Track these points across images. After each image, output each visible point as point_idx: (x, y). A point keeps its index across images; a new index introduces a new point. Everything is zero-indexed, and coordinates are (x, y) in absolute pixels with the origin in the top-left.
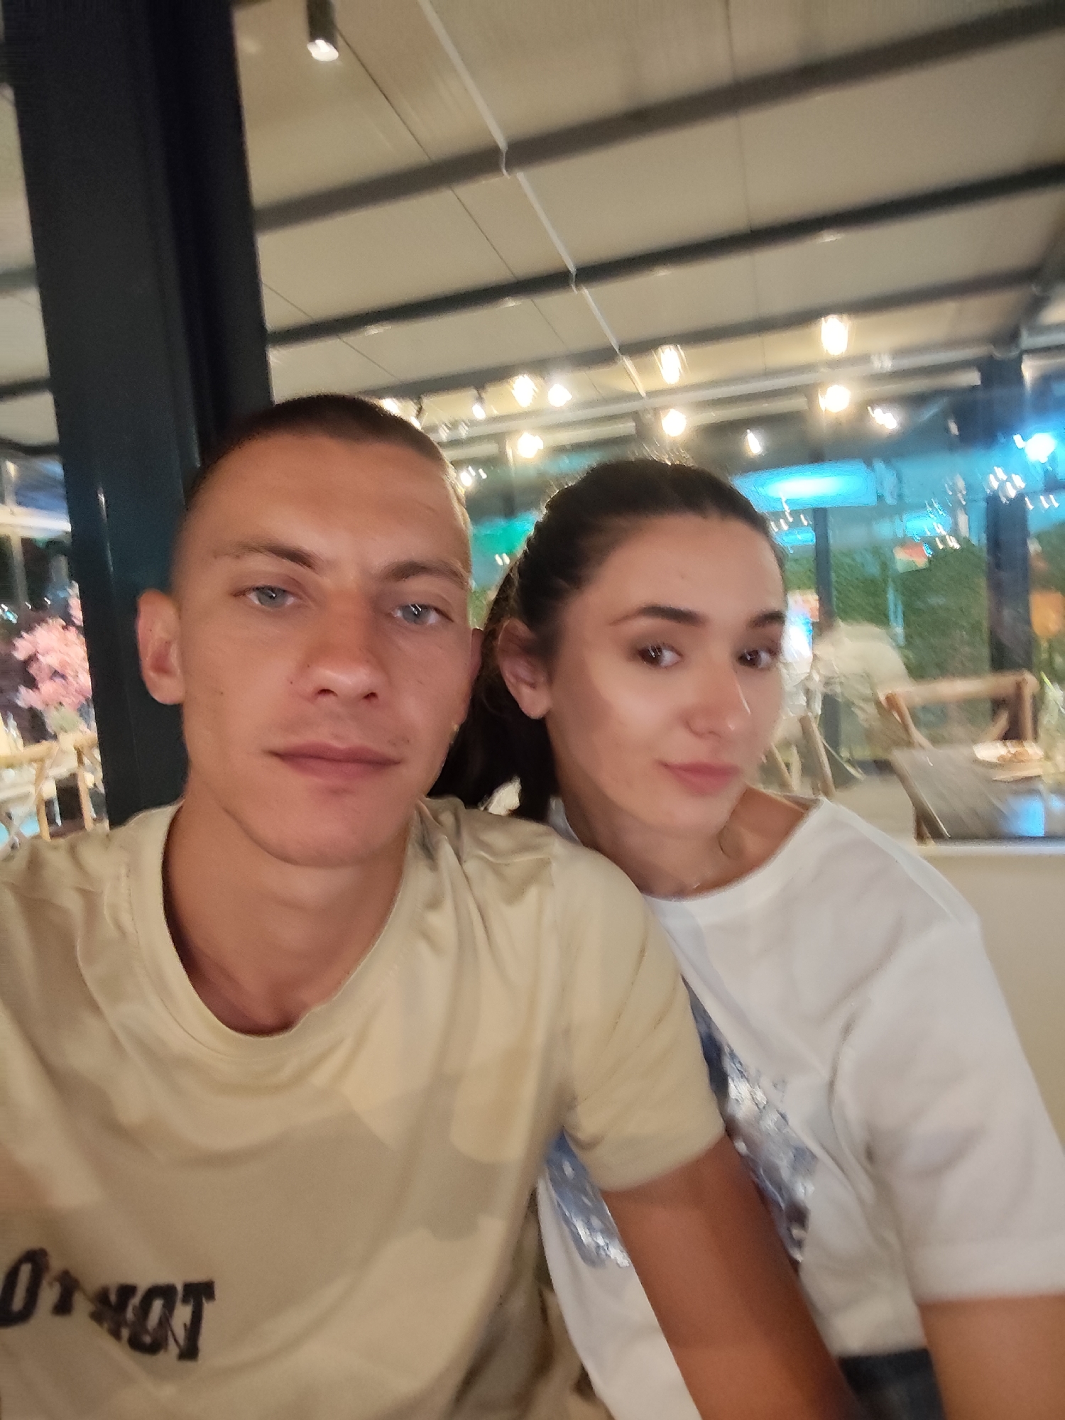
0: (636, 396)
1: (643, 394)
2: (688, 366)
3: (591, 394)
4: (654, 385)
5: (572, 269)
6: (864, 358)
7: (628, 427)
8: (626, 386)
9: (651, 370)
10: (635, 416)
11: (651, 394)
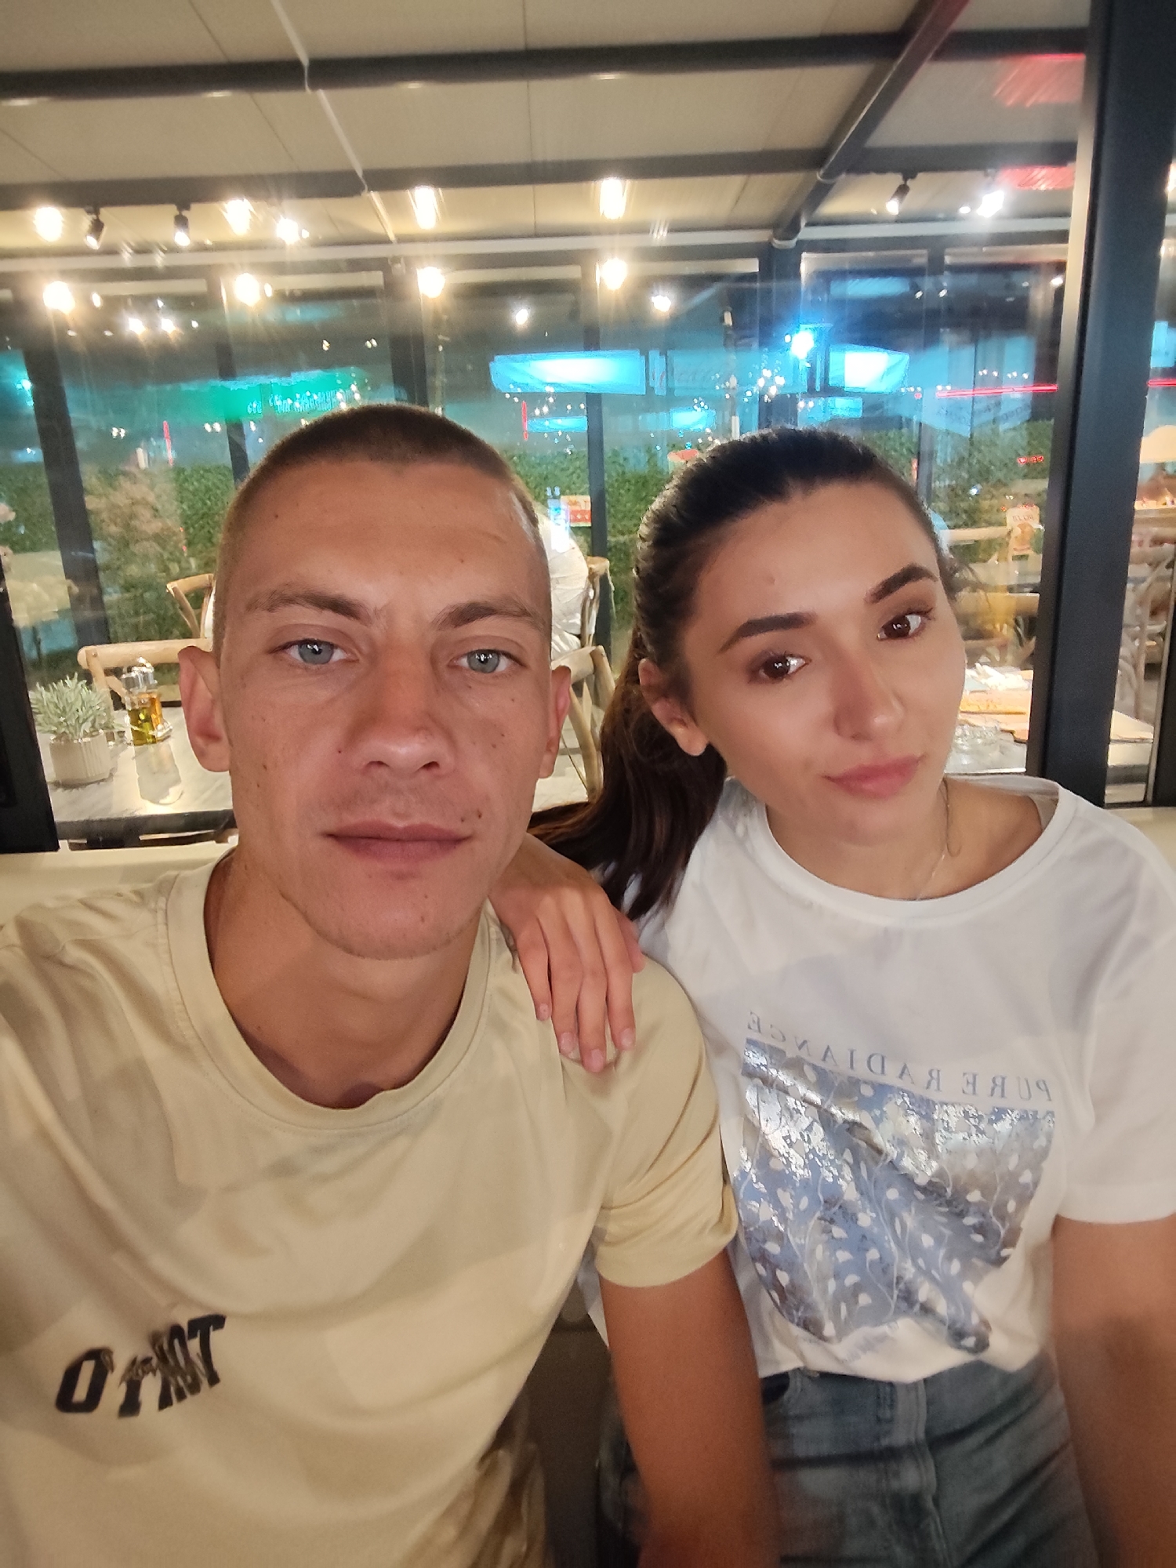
0: (384, 241)
1: (392, 237)
2: (447, 210)
3: (327, 231)
4: (406, 229)
5: (305, 61)
6: (643, 229)
7: (375, 279)
8: (373, 227)
9: (401, 210)
10: (383, 265)
11: (403, 239)
